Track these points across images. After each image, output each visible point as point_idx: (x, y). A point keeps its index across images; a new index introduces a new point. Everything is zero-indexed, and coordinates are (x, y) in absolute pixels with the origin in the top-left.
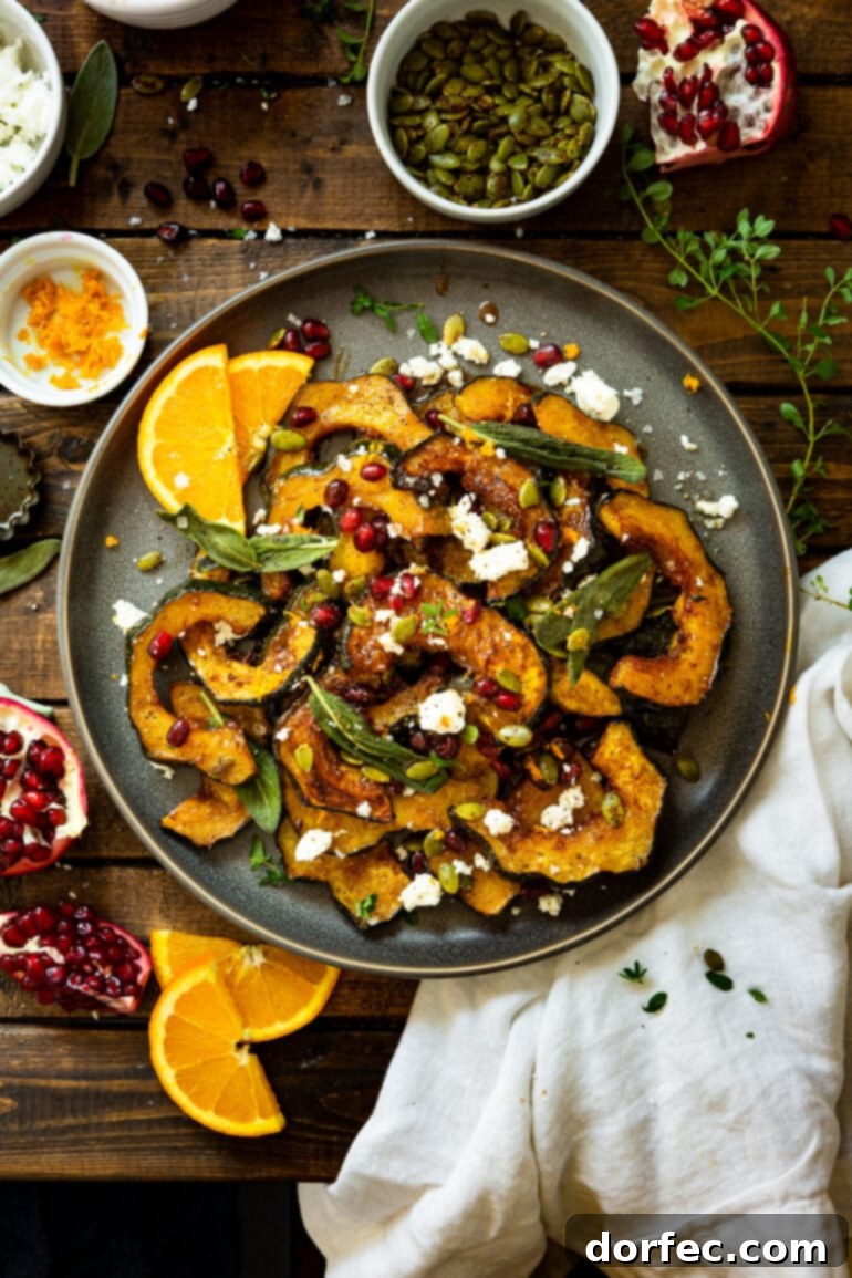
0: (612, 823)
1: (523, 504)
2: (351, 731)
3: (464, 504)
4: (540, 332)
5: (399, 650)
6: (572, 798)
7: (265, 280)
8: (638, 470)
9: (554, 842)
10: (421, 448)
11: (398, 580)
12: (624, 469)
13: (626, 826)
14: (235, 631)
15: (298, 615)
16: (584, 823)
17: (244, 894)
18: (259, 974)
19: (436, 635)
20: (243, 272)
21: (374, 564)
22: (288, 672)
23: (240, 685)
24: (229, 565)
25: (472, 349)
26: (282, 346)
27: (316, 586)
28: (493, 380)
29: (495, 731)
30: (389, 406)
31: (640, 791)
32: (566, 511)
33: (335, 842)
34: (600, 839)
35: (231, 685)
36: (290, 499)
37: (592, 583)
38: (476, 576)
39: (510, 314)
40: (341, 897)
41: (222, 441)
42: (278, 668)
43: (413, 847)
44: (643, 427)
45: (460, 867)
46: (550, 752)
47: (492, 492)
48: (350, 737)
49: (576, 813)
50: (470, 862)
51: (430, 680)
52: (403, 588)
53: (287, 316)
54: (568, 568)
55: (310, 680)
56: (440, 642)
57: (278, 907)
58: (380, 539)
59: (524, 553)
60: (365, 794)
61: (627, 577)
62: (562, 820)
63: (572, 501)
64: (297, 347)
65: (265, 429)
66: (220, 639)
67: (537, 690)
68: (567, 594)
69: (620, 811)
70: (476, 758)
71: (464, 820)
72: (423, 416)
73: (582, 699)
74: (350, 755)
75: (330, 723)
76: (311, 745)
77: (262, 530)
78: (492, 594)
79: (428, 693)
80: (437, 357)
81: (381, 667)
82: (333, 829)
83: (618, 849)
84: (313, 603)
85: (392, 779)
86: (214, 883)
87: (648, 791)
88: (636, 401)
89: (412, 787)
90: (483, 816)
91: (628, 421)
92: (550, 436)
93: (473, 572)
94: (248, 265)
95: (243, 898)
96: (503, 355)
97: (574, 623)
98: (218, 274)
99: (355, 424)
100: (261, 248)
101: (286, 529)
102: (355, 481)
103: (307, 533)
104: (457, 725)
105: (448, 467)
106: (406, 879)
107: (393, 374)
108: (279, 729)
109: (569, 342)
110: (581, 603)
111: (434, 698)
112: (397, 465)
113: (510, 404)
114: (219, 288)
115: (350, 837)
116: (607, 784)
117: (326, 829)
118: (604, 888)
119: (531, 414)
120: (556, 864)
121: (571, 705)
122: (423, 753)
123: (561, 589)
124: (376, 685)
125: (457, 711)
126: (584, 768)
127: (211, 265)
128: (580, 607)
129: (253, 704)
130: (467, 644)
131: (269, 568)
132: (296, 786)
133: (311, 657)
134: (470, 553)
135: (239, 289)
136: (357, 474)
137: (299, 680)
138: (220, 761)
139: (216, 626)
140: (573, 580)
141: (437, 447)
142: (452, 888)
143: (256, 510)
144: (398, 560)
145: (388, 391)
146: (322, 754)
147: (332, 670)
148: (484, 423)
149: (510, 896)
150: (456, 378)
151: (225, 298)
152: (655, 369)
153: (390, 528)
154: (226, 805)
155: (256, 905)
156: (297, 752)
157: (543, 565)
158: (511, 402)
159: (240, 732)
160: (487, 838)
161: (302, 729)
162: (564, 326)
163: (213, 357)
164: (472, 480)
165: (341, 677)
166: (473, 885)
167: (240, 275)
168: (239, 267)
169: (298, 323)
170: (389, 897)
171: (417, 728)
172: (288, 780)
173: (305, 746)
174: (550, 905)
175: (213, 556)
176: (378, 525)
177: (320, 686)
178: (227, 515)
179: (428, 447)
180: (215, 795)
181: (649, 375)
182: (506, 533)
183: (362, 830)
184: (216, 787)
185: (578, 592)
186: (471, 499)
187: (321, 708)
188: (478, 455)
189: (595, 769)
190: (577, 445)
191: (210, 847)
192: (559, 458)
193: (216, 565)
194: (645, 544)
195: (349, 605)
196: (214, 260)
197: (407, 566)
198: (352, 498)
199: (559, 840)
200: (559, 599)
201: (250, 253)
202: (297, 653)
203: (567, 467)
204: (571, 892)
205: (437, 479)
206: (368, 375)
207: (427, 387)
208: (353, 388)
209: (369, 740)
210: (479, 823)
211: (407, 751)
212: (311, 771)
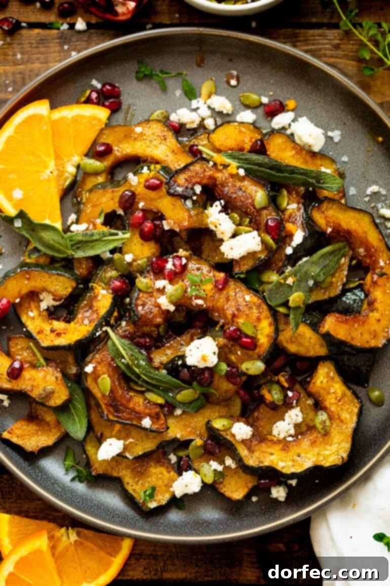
0: (323, 432)
1: (258, 206)
2: (138, 366)
3: (216, 206)
4: (269, 92)
5: (172, 308)
6: (295, 415)
7: (75, 56)
8: (337, 183)
9: (281, 446)
10: (186, 168)
11: (170, 261)
12: (327, 183)
13: (332, 435)
14: (54, 300)
15: (100, 286)
16: (302, 434)
17: (60, 487)
18: (73, 548)
19: (197, 297)
20: (59, 52)
21: (154, 250)
22: (93, 325)
23: (59, 335)
24: (50, 253)
25: (222, 103)
26: (88, 101)
27: (113, 265)
28: (236, 124)
29: (239, 365)
30: (164, 142)
31: (342, 409)
32: (287, 213)
33: (126, 448)
34: (313, 443)
35: (53, 335)
36: (94, 206)
37: (306, 262)
38: (225, 256)
39: (247, 79)
40: (130, 489)
41: (46, 167)
42: (86, 322)
43: (182, 454)
44: (341, 158)
45: (215, 465)
46: (278, 382)
47: (235, 198)
48: (137, 370)
49: (297, 426)
50: (222, 462)
51: (193, 331)
52: (174, 265)
53: (91, 81)
54: (289, 251)
55: (109, 330)
56: (200, 302)
57: (84, 497)
58: (158, 232)
59: (259, 239)
60: (147, 411)
61: (331, 258)
62: (287, 432)
63: (292, 207)
64: (99, 103)
65: (76, 159)
66: (44, 305)
67: (268, 336)
68: (289, 269)
69: (328, 423)
70: (226, 386)
71: (218, 430)
72: (187, 149)
73: (300, 344)
74: (137, 384)
75: (123, 360)
76: (109, 376)
77: (74, 228)
78: (236, 270)
79: (192, 340)
80: (196, 110)
81: (159, 320)
82: (125, 439)
83: (326, 450)
84: (111, 277)
85: (166, 402)
86: (39, 478)
87: (347, 410)
88: (336, 140)
89: (180, 408)
90: (230, 428)
91: (331, 153)
92: (276, 161)
93: (223, 254)
94: (63, 47)
95: (60, 490)
96: (243, 108)
97: (294, 289)
98: (42, 53)
99: (139, 155)
100: (72, 36)
101: (91, 227)
102: (141, 190)
103: (106, 229)
104: (213, 360)
105: (205, 181)
106: (176, 475)
107: (165, 121)
108: (86, 365)
109: (289, 99)
110: (298, 275)
111: (196, 343)
112: (171, 178)
113: (247, 140)
114: (42, 63)
115: (136, 444)
116: (318, 406)
117: (119, 439)
118: (317, 481)
119: (263, 145)
120: (283, 461)
121: (292, 348)
122: (188, 383)
123: (285, 266)
124: (155, 334)
125: (213, 351)
126: (302, 395)
127: (37, 47)
128: (298, 277)
129: (68, 348)
130: (219, 304)
131: (80, 254)
132: (98, 406)
133: (110, 313)
134: (222, 241)
135: (56, 64)
136: (142, 185)
137: (101, 330)
138: (44, 390)
139: (41, 297)
140: (293, 260)
141: (197, 167)
142: (209, 480)
143: (70, 215)
144: (170, 248)
145: (162, 131)
146: (117, 383)
147: (124, 323)
148: (230, 152)
149: (250, 485)
150: (210, 123)
151: (48, 69)
152: (349, 117)
153: (164, 222)
154: (48, 424)
155: (69, 495)
156: (100, 380)
157: (272, 248)
158: (248, 139)
159: (59, 370)
160: (234, 442)
161: (102, 364)
162: (285, 88)
163: (40, 108)
164: (223, 191)
165: (130, 328)
166: (224, 478)
167: (58, 54)
168: (57, 49)
169: (99, 86)
170: (164, 488)
171: (184, 365)
172: (93, 403)
173: (106, 376)
174: (279, 493)
175: (40, 247)
176: (158, 223)
177: (116, 334)
178: (49, 218)
179: (192, 168)
180: (40, 417)
181: (346, 121)
182: (247, 226)
183: (144, 439)
184: (41, 411)
185: (296, 268)
186: (221, 204)
187: (117, 350)
188: (226, 173)
189: (310, 395)
190: (295, 167)
191: (36, 453)
192: (283, 175)
193: (41, 253)
194: (343, 236)
195: (136, 277)
196: (38, 43)
197: (177, 252)
198: (138, 203)
199: (284, 445)
200: (283, 272)
201: (63, 39)
202: (99, 312)
203: (288, 182)
204: (294, 482)
205: (198, 189)
206: (148, 121)
207: (189, 130)
208: (138, 130)
209: (150, 372)
210: (229, 432)
211: (177, 381)
212: (109, 394)
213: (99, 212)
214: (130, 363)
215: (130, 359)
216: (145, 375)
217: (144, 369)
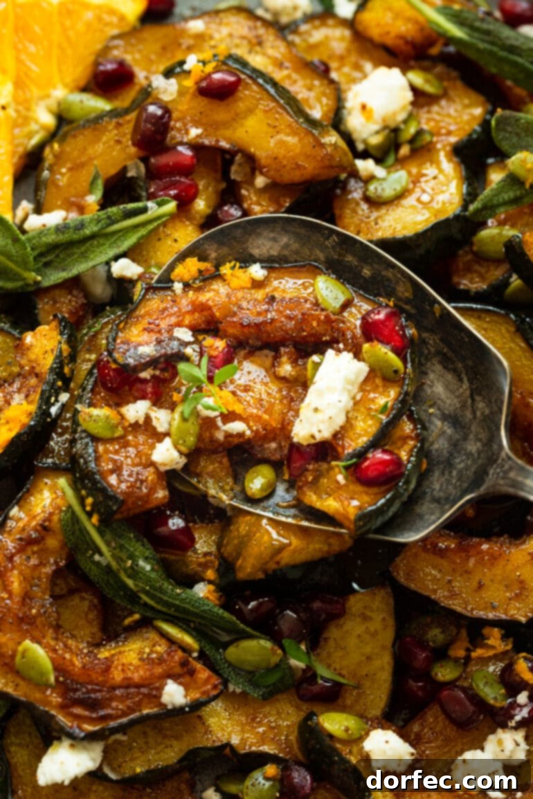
48: (130, 583)
71: (331, 736)
75: (96, 557)
90: (361, 739)
101: (75, 214)
103: (113, 209)
136: (189, 93)
209: (161, 590)
210: (355, 749)
211: (226, 615)
212: (57, 679)
213: (91, 179)
214: (114, 564)
215: (113, 556)
216: (147, 593)
217: (149, 581)
